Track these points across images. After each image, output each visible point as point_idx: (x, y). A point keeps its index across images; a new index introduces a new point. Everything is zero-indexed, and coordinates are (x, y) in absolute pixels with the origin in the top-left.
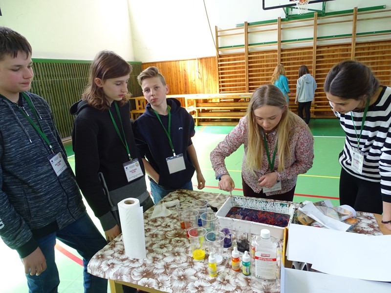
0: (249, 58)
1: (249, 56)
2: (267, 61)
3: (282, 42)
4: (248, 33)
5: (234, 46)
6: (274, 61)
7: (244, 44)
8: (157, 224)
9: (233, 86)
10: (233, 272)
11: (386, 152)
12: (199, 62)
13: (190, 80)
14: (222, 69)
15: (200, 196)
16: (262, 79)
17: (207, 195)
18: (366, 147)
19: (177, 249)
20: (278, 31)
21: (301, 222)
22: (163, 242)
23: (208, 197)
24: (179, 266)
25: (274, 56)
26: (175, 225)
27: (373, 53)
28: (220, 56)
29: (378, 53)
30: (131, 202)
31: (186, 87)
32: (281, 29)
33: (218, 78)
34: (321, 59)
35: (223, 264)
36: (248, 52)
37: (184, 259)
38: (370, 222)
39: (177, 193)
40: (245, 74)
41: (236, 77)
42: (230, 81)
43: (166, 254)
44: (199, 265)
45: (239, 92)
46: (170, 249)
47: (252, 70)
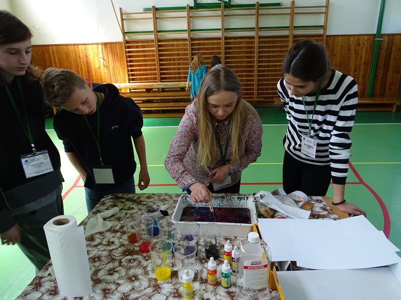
0: (159, 46)
1: (159, 43)
2: (178, 50)
3: (192, 30)
4: (156, 18)
5: (142, 32)
6: (185, 50)
7: (153, 30)
8: (96, 243)
9: (143, 75)
10: (211, 288)
11: (336, 135)
12: (103, 47)
13: (93, 68)
14: (130, 57)
15: (141, 199)
16: (174, 69)
17: (149, 197)
18: (315, 131)
19: (132, 272)
20: (187, 19)
21: (264, 214)
22: (110, 266)
23: (152, 199)
24: (142, 294)
25: (185, 45)
26: (121, 240)
27: (273, 47)
28: (127, 42)
29: (277, 47)
30: (64, 221)
31: (89, 76)
32: (190, 17)
33: (126, 67)
34: (229, 51)
35: (195, 279)
36: (158, 39)
37: (145, 283)
38: (321, 205)
39: (111, 198)
40: (156, 63)
41: (146, 65)
42: (140, 70)
43: (120, 282)
44: (167, 288)
45: (150, 82)
46: (123, 273)
47: (162, 59)
